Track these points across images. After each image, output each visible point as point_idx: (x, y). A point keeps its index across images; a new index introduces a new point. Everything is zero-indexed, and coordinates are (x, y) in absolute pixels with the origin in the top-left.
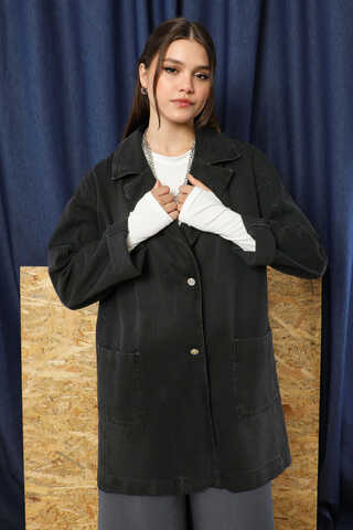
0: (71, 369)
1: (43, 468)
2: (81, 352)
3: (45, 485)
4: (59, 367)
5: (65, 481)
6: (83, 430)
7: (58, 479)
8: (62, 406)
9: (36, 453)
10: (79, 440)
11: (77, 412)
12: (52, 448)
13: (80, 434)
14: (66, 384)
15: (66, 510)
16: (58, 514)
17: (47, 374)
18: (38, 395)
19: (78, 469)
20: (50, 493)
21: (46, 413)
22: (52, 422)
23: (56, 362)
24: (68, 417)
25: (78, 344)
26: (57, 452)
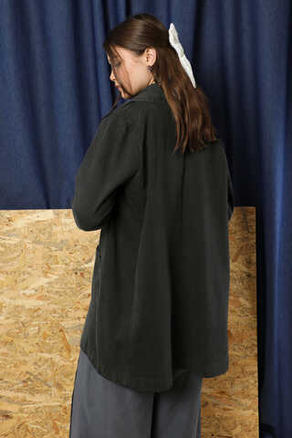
0: (40, 298)
1: (16, 387)
2: (49, 283)
3: (16, 403)
4: (30, 296)
5: (34, 400)
6: (50, 352)
7: (29, 397)
8: (32, 330)
9: (9, 374)
10: (47, 361)
11: (45, 336)
12: (23, 368)
13: (47, 356)
14: (36, 311)
15: (34, 426)
16: (28, 430)
17: (19, 302)
18: (11, 321)
19: (45, 388)
20: (21, 411)
21: (18, 337)
22: (23, 345)
23: (27, 292)
24: (37, 340)
25: (46, 276)
26: (27, 373)
